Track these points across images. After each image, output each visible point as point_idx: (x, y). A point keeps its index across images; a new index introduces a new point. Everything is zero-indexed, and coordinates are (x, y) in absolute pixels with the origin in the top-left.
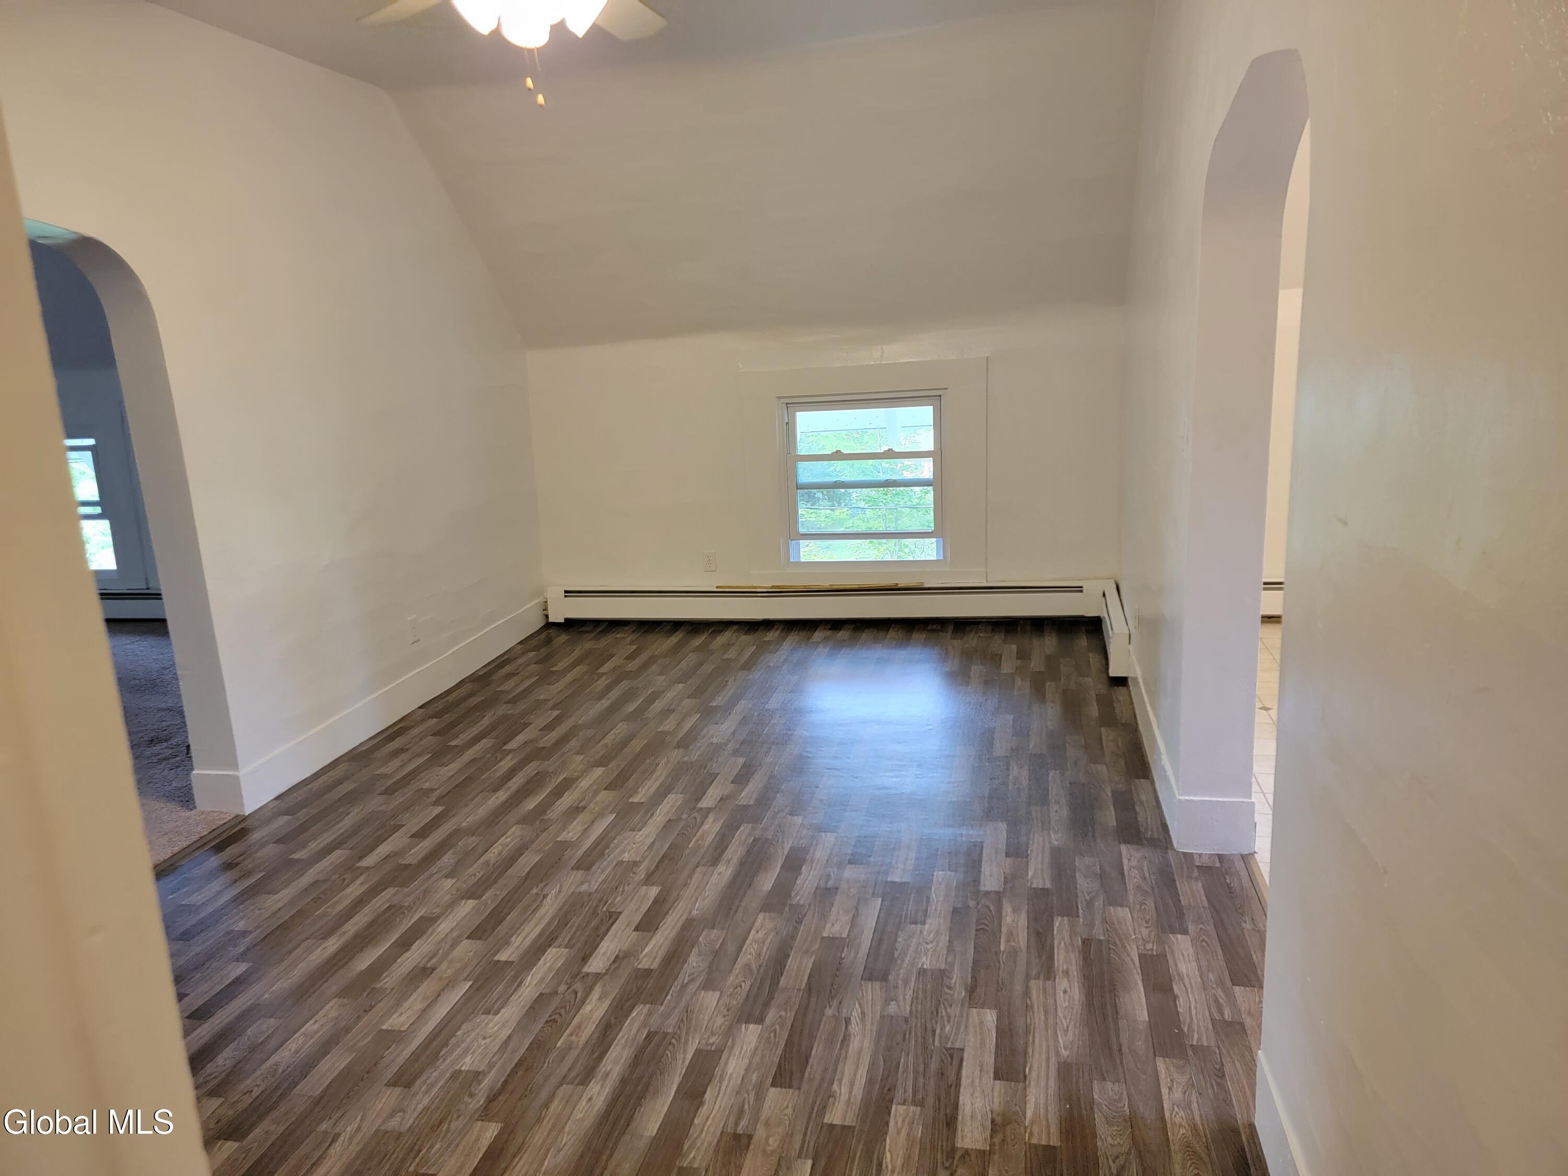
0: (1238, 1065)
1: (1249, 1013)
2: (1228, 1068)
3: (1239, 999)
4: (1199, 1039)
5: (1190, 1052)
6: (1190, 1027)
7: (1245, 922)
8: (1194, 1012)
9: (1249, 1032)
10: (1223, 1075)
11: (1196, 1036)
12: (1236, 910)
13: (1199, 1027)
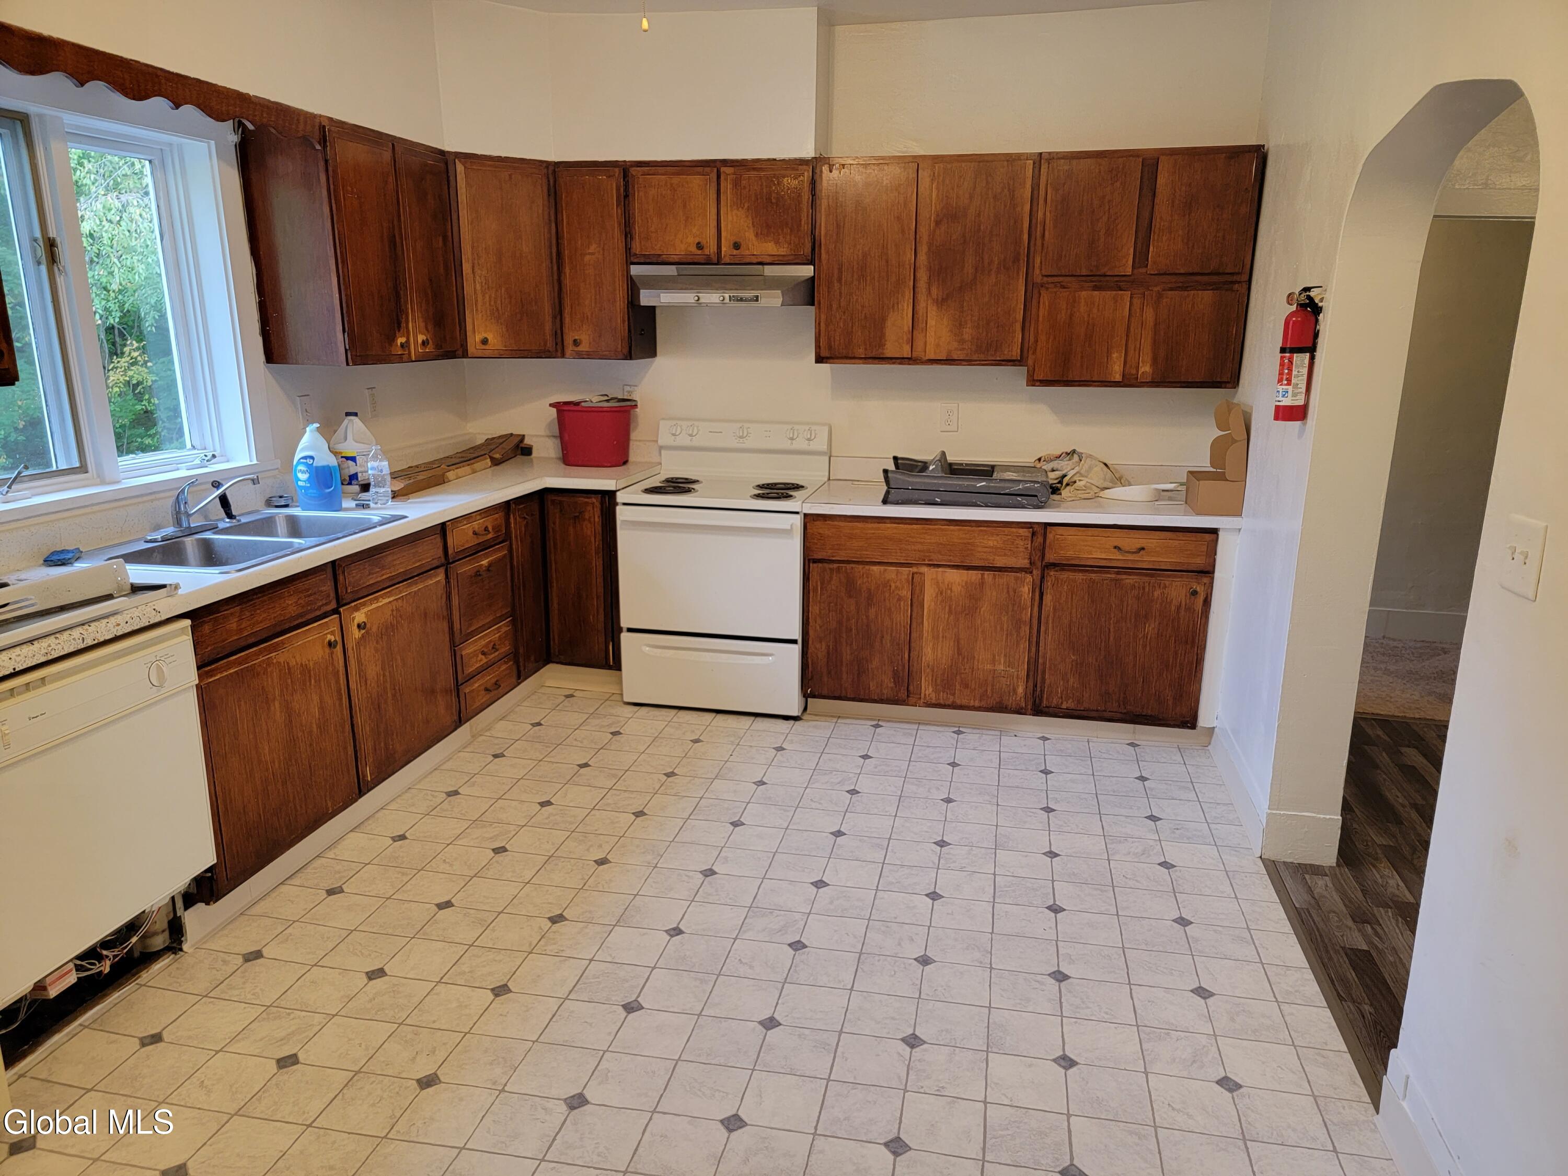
0: (1353, 896)
1: (1350, 929)
2: (1360, 894)
3: (1360, 939)
4: (1387, 912)
5: (1391, 904)
6: (1397, 920)
7: (1370, 1013)
8: (1398, 931)
9: (1348, 916)
10: (1362, 891)
11: (1390, 914)
12: (1384, 1029)
13: (1389, 920)
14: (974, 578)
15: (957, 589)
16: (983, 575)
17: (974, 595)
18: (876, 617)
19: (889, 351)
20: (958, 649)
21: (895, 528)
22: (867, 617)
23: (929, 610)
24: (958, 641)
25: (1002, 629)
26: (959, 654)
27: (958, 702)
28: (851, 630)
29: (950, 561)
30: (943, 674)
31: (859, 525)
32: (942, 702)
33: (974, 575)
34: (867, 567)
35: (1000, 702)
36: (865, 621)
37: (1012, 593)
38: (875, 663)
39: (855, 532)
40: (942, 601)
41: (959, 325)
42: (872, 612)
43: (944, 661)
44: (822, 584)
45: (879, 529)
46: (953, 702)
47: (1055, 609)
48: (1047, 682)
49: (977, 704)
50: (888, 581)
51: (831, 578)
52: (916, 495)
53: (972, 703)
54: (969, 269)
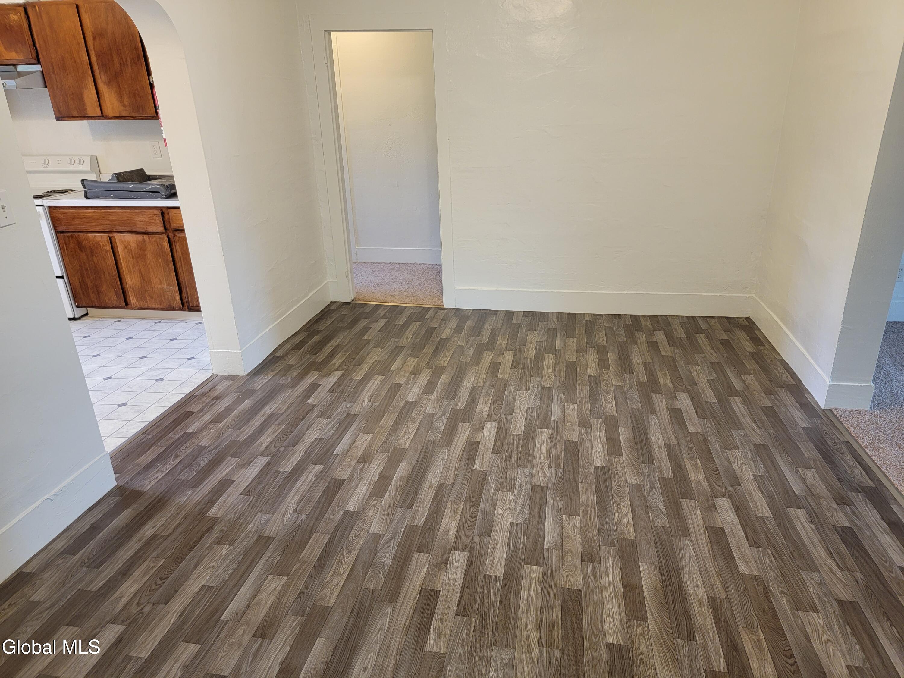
14: (139, 239)
15: (133, 245)
16: (143, 236)
17: (142, 247)
18: (98, 261)
19: (90, 113)
20: (143, 278)
21: (94, 212)
22: (93, 262)
23: (123, 258)
24: (141, 273)
25: (160, 265)
26: (144, 280)
27: (150, 306)
28: (87, 269)
29: (126, 229)
30: (139, 292)
31: (75, 211)
32: (142, 307)
33: (139, 237)
34: (86, 234)
35: (170, 305)
36: (93, 264)
37: (160, 246)
38: (104, 287)
39: (74, 215)
40: (127, 252)
41: (120, 96)
42: (95, 259)
43: (137, 285)
44: (66, 245)
45: (86, 213)
46: (148, 306)
47: (182, 254)
48: (189, 293)
49: (159, 307)
50: (98, 242)
51: (69, 241)
52: (100, 193)
53: (157, 306)
54: (117, 65)
